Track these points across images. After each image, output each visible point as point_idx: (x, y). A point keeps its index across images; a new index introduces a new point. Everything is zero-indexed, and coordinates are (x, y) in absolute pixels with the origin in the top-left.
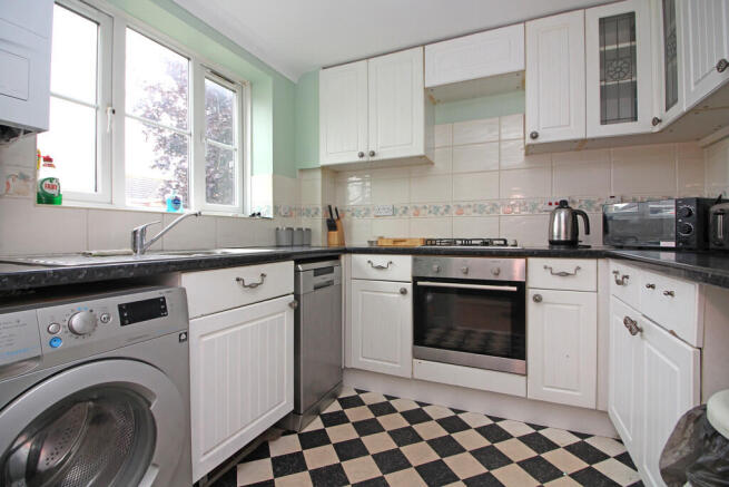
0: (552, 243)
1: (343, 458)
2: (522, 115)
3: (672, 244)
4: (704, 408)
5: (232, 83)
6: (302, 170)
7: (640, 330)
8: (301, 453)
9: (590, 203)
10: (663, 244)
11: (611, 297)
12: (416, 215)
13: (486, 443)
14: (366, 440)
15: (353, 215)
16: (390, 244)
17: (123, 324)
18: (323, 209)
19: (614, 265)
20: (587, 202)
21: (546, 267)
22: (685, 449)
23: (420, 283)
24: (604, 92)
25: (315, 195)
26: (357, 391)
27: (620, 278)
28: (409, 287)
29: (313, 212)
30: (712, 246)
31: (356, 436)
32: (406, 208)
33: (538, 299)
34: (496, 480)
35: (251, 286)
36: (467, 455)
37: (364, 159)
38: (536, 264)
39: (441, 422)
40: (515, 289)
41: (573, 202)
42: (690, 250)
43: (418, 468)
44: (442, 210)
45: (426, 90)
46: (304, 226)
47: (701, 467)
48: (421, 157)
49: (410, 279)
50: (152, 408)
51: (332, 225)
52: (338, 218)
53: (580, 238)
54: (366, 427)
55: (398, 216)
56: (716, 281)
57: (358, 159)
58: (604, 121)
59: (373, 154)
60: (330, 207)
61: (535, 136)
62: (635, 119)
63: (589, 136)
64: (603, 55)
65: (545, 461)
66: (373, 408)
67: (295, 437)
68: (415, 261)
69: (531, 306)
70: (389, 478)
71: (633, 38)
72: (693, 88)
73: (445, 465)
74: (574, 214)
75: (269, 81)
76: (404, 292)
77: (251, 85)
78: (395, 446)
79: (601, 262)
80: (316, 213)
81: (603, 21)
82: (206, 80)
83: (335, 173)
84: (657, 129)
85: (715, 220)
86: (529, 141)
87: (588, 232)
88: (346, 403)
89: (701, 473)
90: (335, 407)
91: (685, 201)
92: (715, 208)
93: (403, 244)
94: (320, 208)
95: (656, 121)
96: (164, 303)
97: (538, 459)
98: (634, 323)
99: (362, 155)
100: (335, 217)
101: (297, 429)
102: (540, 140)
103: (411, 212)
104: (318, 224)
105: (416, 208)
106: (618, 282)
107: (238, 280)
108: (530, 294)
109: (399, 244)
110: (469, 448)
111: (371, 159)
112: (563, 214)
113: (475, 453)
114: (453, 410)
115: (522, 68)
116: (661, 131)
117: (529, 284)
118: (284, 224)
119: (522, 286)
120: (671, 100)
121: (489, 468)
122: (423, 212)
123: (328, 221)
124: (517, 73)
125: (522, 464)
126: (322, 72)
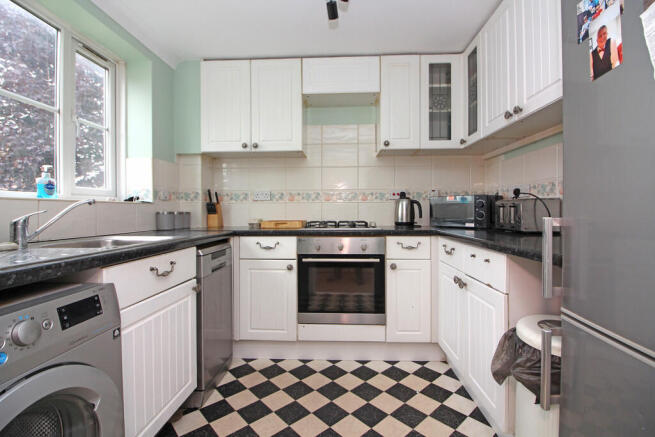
0: (398, 224)
1: (250, 420)
2: (373, 126)
3: (472, 225)
4: (514, 330)
5: (105, 60)
6: (179, 155)
7: (465, 285)
8: (208, 426)
9: (419, 194)
10: (467, 225)
11: (441, 263)
12: (292, 200)
13: (361, 382)
14: (266, 400)
15: (232, 199)
16: (271, 227)
17: (64, 328)
18: (204, 193)
19: (442, 241)
20: (418, 193)
21: (398, 243)
22: (504, 357)
23: (304, 260)
24: (432, 116)
25: (195, 179)
26: (245, 360)
27: (448, 249)
28: (294, 264)
29: (192, 196)
30: (497, 226)
31: (256, 399)
32: (282, 194)
33: (393, 267)
34: (375, 408)
35: (163, 275)
36: (349, 394)
37: (248, 150)
38: (391, 240)
39: (324, 372)
40: (378, 260)
41: (409, 194)
42: (482, 229)
43: (315, 413)
44: (313, 196)
45: (303, 95)
46: (184, 210)
47: (518, 365)
48: (298, 152)
49: (295, 256)
50: (95, 409)
51: (211, 208)
52: (218, 202)
53: (416, 220)
54: (263, 390)
55: (275, 200)
56: (520, 254)
57: (241, 149)
58: (431, 138)
59: (256, 146)
60: (209, 191)
61: (387, 144)
62: (450, 138)
63: (422, 147)
64: (431, 90)
65: (403, 386)
66: (264, 372)
67: (198, 413)
68: (299, 241)
69: (389, 273)
70: (295, 427)
71: (449, 81)
72: (487, 124)
73: (336, 406)
74: (412, 203)
75: (148, 65)
76: (290, 268)
77: (126, 64)
78: (293, 400)
79: (433, 238)
80: (196, 197)
81: (432, 66)
82: (77, 55)
83: (213, 160)
84: (463, 146)
85: (499, 211)
86: (383, 147)
87: (421, 216)
88: (238, 372)
89: (518, 369)
90: (228, 378)
91: (481, 197)
92: (498, 203)
93: (284, 226)
94: (200, 192)
95: (463, 142)
96: (98, 301)
97: (398, 386)
98: (459, 280)
99: (245, 146)
100: (214, 200)
101: (198, 405)
102: (390, 147)
103: (286, 198)
104: (197, 208)
105: (291, 194)
106: (447, 252)
107: (152, 269)
108: (388, 263)
109: (280, 226)
110: (350, 388)
111: (254, 150)
112: (404, 203)
113: (354, 391)
114: (330, 361)
115: (378, 90)
116: (466, 148)
117: (387, 256)
118: (165, 208)
119: (382, 257)
120: (473, 129)
121: (367, 400)
122: (296, 198)
123: (208, 205)
124: (374, 94)
125: (389, 391)
126: (203, 63)
